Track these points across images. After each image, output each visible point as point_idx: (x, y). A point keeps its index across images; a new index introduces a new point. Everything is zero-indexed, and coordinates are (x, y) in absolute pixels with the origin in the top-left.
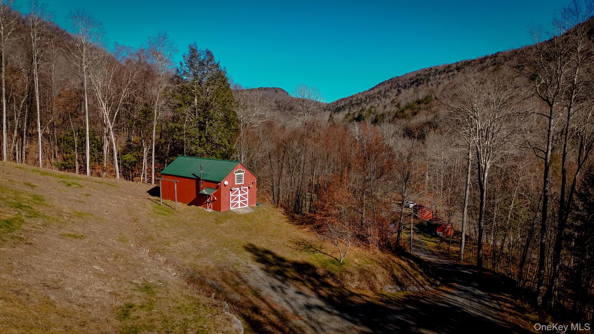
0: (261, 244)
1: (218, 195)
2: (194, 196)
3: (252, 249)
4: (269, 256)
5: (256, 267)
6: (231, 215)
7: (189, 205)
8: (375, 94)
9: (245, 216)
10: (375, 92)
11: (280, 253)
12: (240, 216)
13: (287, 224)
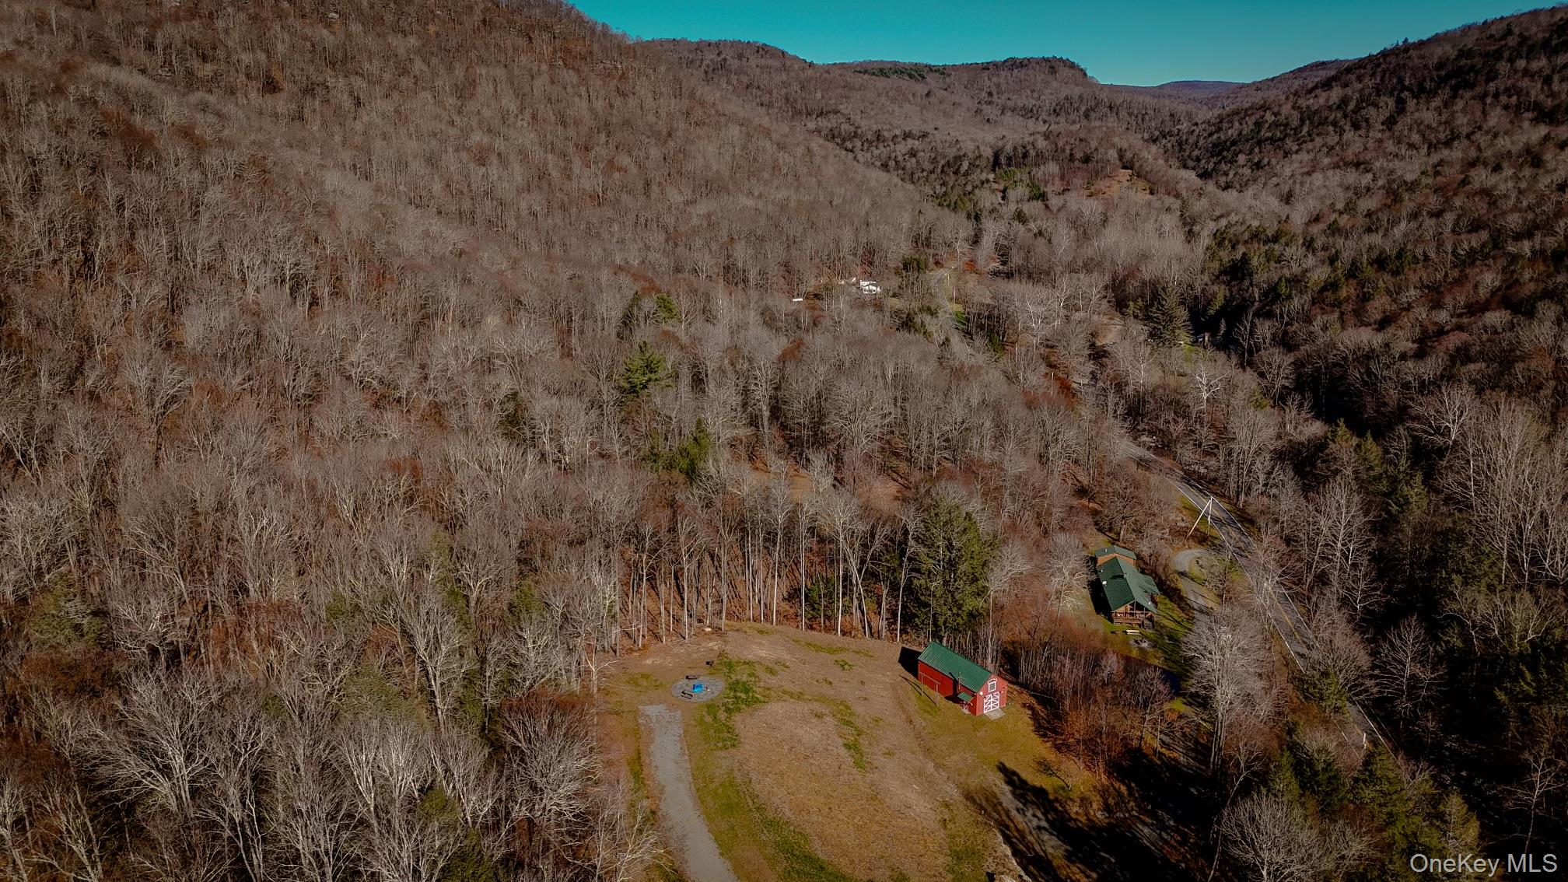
0: (1010, 765)
1: (974, 702)
2: (951, 693)
3: (1002, 768)
4: (1015, 778)
5: (1007, 788)
6: (985, 721)
7: (947, 698)
8: (1330, 108)
9: (997, 722)
10: (1331, 103)
11: (1024, 776)
12: (992, 722)
13: (1033, 734)
